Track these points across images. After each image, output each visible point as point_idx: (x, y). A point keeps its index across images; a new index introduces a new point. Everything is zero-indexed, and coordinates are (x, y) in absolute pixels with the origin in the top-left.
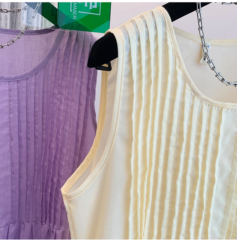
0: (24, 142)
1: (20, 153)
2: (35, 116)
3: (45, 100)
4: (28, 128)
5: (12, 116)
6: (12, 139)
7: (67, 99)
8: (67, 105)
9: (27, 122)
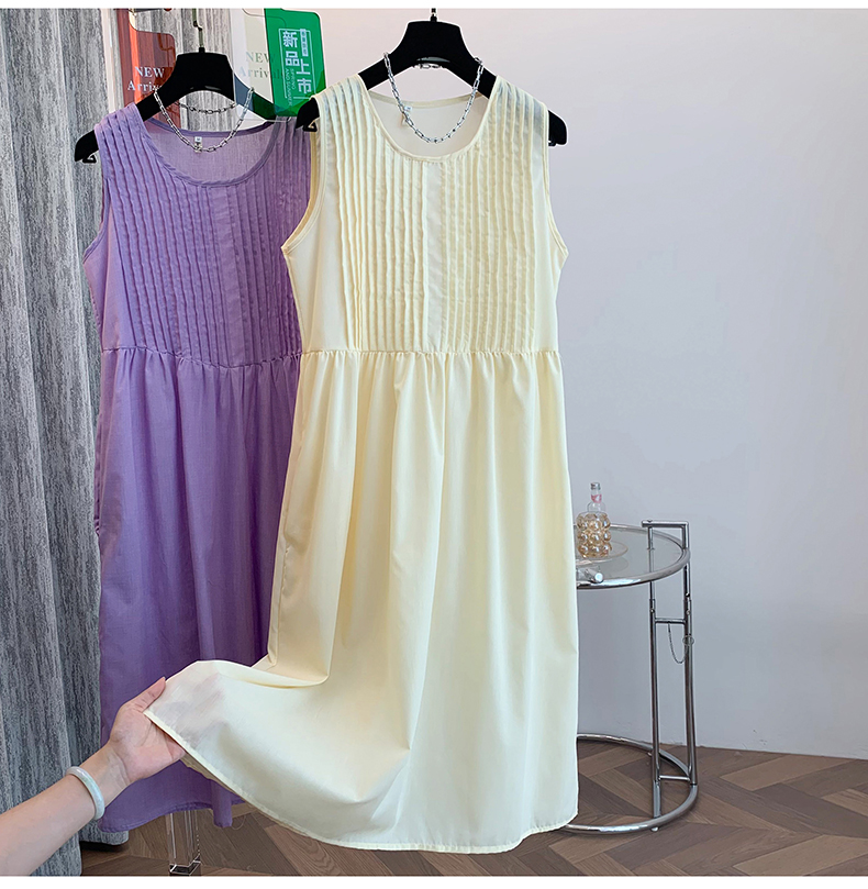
0: (250, 256)
1: (247, 271)
2: (259, 224)
3: (269, 204)
4: (253, 239)
5: (234, 225)
6: (237, 254)
7: (293, 197)
8: (294, 205)
9: (252, 232)
